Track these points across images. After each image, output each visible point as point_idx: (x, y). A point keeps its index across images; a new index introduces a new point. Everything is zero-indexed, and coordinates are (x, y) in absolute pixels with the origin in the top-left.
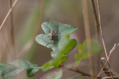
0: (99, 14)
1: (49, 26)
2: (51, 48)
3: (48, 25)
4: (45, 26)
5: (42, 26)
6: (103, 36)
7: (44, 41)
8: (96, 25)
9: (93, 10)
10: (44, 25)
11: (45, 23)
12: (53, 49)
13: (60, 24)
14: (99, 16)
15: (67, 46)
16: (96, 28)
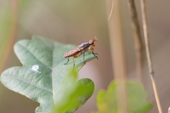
0: (144, 22)
1: (31, 48)
2: (36, 99)
3: (29, 48)
4: (23, 48)
5: (16, 49)
6: (153, 73)
7: (21, 82)
8: (137, 46)
9: (130, 13)
10: (20, 46)
11: (23, 42)
12: (41, 101)
13: (56, 44)
14: (145, 27)
15: (73, 96)
16: (138, 55)
